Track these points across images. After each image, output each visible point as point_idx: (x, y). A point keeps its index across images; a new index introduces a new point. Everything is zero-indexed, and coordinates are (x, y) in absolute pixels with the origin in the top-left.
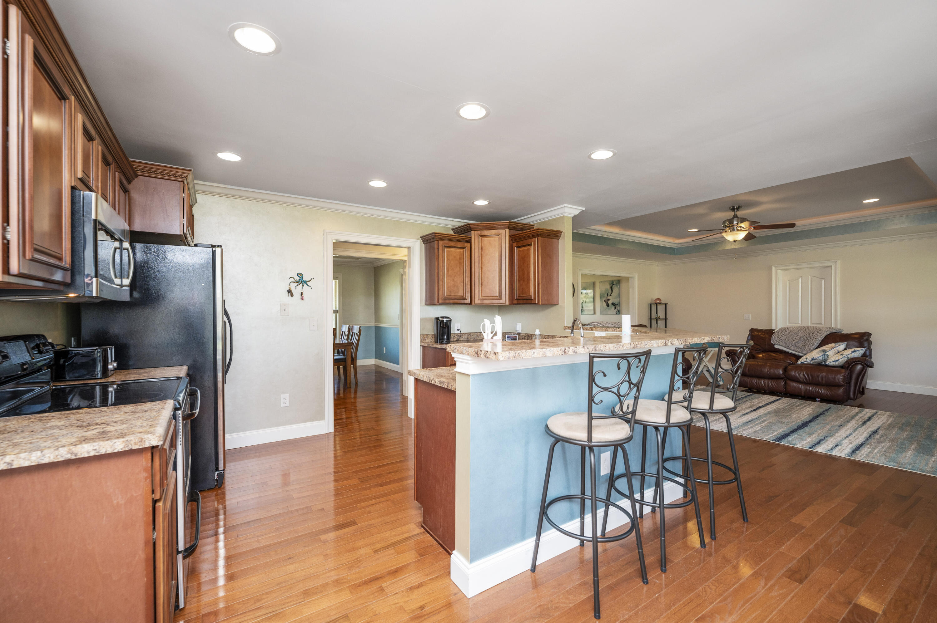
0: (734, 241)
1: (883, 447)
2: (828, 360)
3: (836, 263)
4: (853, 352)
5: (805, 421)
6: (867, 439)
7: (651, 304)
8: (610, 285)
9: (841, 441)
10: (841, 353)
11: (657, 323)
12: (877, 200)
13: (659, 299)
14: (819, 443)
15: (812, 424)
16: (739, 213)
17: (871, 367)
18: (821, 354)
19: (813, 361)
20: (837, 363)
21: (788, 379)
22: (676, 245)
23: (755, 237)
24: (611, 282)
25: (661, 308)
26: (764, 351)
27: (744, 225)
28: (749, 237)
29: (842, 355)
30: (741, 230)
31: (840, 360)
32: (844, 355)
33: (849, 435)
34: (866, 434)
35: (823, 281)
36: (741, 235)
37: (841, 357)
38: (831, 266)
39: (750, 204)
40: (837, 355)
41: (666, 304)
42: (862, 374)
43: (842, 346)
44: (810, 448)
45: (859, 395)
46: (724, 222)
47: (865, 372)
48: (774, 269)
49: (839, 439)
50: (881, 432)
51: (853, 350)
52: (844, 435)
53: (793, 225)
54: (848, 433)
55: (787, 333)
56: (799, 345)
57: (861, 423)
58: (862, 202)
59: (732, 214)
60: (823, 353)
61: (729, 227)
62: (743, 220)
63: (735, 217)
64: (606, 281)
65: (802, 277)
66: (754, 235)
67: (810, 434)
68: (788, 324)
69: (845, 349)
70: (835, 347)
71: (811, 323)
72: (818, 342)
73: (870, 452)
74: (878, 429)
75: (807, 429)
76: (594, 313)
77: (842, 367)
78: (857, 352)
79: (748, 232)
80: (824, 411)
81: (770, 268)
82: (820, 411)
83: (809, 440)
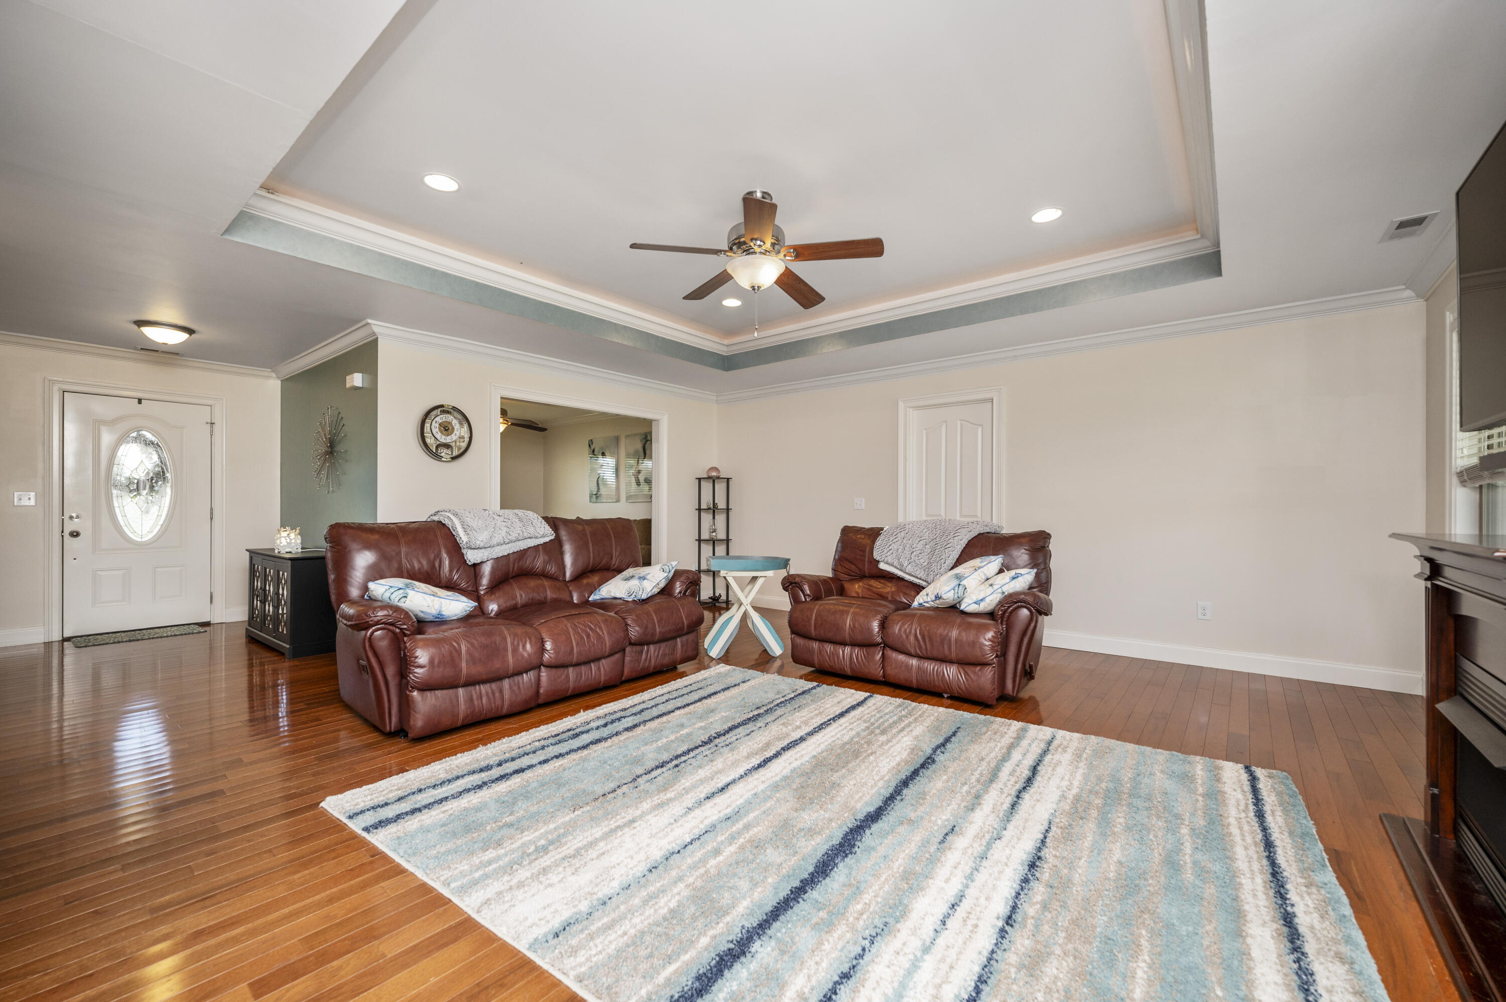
2: (965, 600)
3: (999, 392)
4: (1014, 578)
7: (700, 479)
8: (641, 441)
10: (990, 582)
11: (714, 518)
13: (716, 469)
17: (1048, 613)
18: (953, 586)
19: (937, 602)
20: (982, 605)
21: (889, 647)
22: (725, 349)
24: (643, 436)
25: (720, 487)
26: (862, 577)
29: (991, 585)
31: (988, 600)
32: (995, 587)
35: (980, 430)
37: (990, 590)
38: (992, 399)
40: (983, 587)
41: (728, 479)
42: (1030, 632)
43: (995, 564)
45: (1024, 680)
47: (1035, 627)
48: (901, 405)
51: (1014, 572)
55: (903, 534)
56: (922, 561)
60: (956, 582)
64: (636, 435)
65: (946, 421)
69: (1001, 571)
70: (979, 568)
72: (955, 555)
76: (618, 501)
77: (991, 615)
78: (1020, 579)
81: (896, 406)
82: (948, 728)
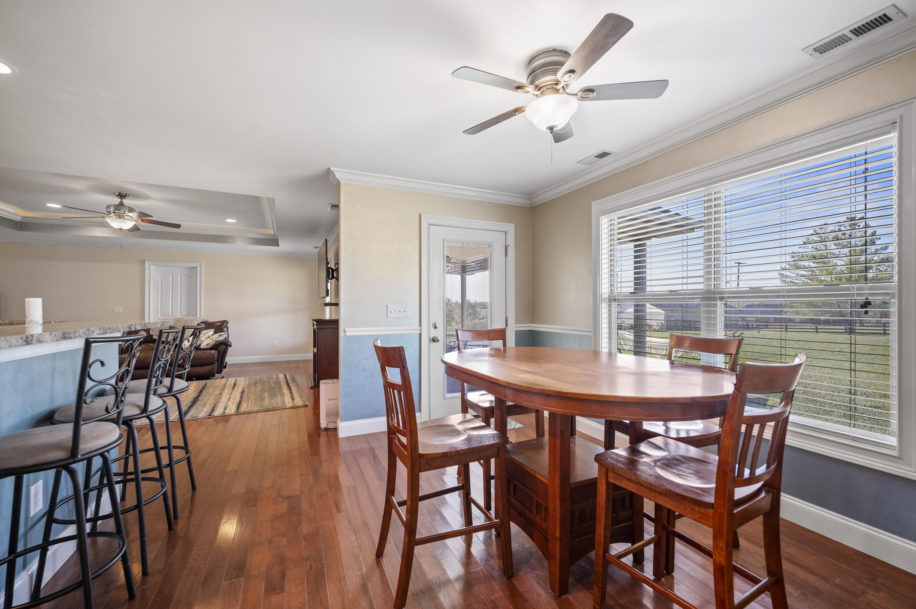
0: (121, 229)
1: (252, 400)
2: (202, 345)
3: (201, 265)
4: (219, 336)
5: (194, 397)
6: (241, 398)
9: (227, 404)
10: (211, 337)
12: (235, 221)
14: (213, 410)
15: (201, 398)
16: (126, 202)
17: (230, 346)
20: (209, 345)
23: (140, 230)
27: (134, 215)
28: (135, 229)
29: (211, 339)
30: (128, 219)
31: (211, 344)
32: (213, 339)
33: (230, 398)
34: (238, 395)
36: (128, 225)
38: (197, 267)
39: (137, 196)
40: (208, 340)
42: (224, 353)
43: (211, 332)
44: (209, 415)
45: (223, 369)
46: (108, 207)
47: (226, 351)
48: (147, 264)
49: (225, 403)
50: (246, 391)
51: (219, 334)
52: (226, 400)
53: (178, 226)
54: (228, 397)
57: (231, 389)
59: (117, 201)
61: (115, 213)
62: (131, 210)
63: (121, 204)
65: (172, 274)
66: (139, 227)
67: (204, 405)
68: (160, 316)
69: (214, 334)
70: (206, 333)
71: (180, 315)
73: (247, 405)
74: (243, 390)
75: (199, 403)
77: (211, 348)
78: (221, 336)
79: (135, 223)
80: (204, 386)
81: (143, 263)
82: (200, 387)
83: (205, 409)
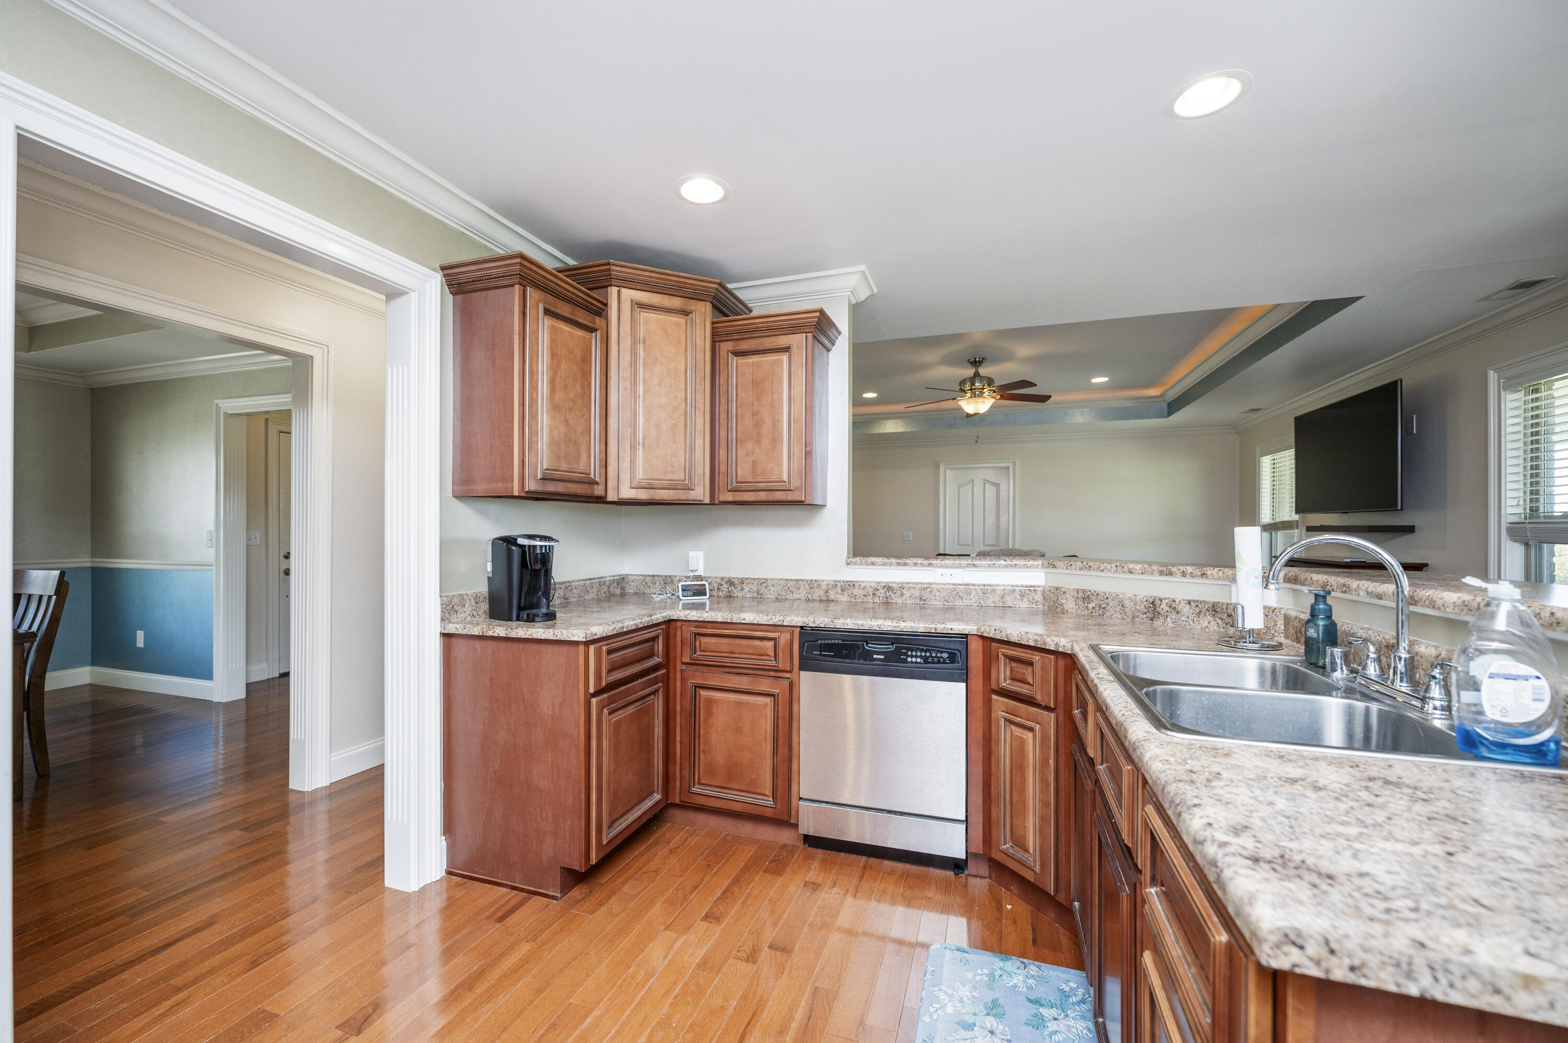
0: (975, 414)
3: (1014, 463)
12: (1106, 379)
16: (983, 371)
38: (1008, 468)
39: (998, 358)
46: (960, 382)
48: (942, 467)
58: (1090, 381)
59: (970, 372)
62: (988, 382)
63: (977, 375)
81: (937, 466)
